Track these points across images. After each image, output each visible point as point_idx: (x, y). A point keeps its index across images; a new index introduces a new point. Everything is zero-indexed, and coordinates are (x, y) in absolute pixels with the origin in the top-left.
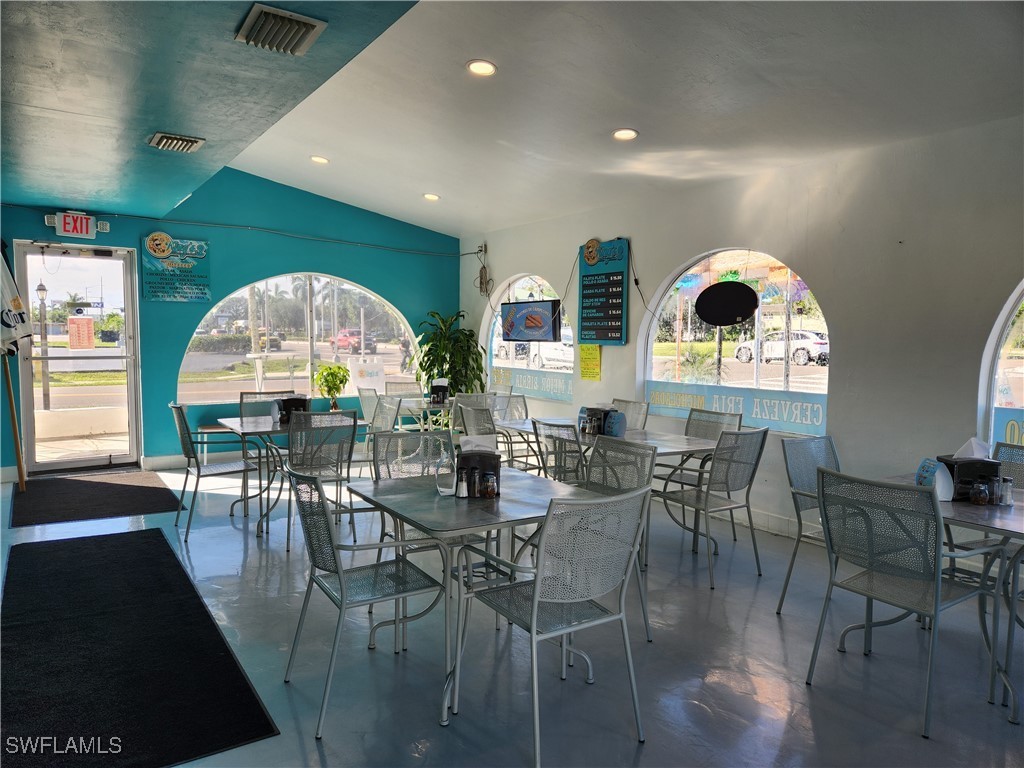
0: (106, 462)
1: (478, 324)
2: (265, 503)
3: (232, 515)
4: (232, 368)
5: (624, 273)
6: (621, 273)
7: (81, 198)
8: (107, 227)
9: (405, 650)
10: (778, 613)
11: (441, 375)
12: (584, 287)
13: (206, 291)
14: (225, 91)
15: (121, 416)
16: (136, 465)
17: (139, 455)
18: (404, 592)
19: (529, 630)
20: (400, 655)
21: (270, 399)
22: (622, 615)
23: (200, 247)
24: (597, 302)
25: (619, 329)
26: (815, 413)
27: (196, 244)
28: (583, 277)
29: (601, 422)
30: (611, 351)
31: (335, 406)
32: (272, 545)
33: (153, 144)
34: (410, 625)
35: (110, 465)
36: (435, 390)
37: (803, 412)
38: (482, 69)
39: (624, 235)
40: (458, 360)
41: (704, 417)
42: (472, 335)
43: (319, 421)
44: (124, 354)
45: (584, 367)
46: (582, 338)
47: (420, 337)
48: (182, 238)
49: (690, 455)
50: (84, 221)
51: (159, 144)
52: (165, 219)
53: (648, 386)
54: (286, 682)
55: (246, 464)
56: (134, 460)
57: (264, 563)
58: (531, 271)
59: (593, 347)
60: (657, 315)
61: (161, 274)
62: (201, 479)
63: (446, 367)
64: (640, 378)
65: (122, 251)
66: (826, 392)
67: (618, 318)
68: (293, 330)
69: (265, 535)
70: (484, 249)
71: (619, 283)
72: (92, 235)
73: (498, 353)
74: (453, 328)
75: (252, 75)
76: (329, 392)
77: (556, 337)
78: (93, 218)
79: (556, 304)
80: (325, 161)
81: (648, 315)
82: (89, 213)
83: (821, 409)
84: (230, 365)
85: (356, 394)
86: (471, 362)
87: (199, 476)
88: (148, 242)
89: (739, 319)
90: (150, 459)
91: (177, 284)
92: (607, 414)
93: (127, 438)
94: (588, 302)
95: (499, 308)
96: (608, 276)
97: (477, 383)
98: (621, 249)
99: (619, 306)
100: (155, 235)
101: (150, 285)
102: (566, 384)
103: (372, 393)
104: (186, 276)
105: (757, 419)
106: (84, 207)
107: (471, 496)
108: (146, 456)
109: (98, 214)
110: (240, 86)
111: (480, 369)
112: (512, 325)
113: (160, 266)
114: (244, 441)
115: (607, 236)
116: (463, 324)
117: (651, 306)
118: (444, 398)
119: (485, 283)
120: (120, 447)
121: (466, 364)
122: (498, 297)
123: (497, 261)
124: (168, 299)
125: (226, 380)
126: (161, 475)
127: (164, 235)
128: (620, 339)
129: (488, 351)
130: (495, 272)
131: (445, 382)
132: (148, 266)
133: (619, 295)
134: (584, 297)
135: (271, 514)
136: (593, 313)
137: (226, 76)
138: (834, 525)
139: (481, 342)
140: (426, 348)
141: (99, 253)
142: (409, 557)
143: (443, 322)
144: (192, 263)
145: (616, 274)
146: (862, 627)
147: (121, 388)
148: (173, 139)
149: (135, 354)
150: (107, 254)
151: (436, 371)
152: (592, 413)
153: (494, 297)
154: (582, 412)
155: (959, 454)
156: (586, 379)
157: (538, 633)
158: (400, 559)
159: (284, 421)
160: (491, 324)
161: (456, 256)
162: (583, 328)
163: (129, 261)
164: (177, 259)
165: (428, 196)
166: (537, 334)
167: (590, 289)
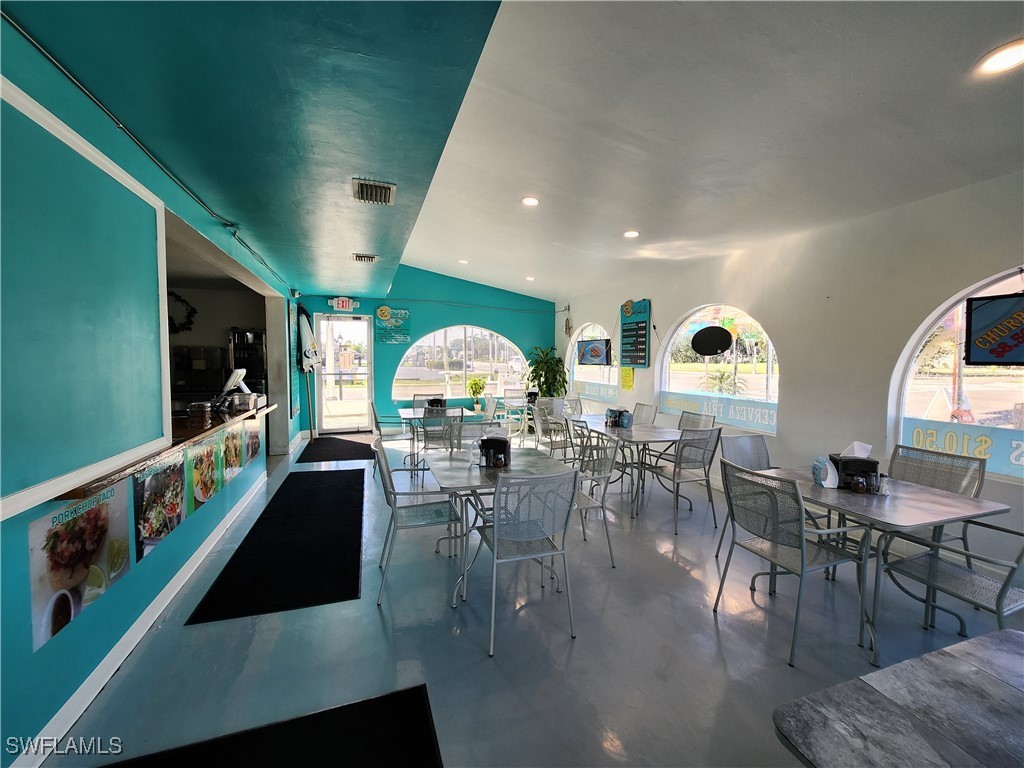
0: (356, 430)
1: (564, 354)
5: (647, 322)
6: (645, 322)
8: (358, 305)
9: (456, 556)
10: (717, 557)
12: (624, 331)
13: (409, 337)
16: (371, 432)
20: (452, 558)
21: (424, 398)
22: (564, 551)
23: (406, 314)
24: (631, 340)
25: (644, 358)
26: (770, 417)
27: (403, 312)
28: (623, 324)
29: (618, 418)
30: (639, 371)
35: (358, 432)
36: (531, 394)
37: (763, 415)
38: (531, 202)
39: (648, 298)
40: (550, 376)
41: (692, 417)
42: (560, 361)
43: (452, 412)
44: (367, 372)
45: (624, 382)
46: (623, 364)
47: (529, 362)
48: (396, 309)
50: (347, 302)
51: (356, 260)
52: (387, 299)
53: (663, 395)
54: (380, 567)
56: (369, 429)
58: (595, 320)
59: (628, 369)
60: (669, 349)
61: (384, 329)
63: (542, 379)
64: (657, 388)
65: (366, 317)
66: (777, 403)
67: (644, 350)
70: (568, 308)
71: (644, 328)
72: (351, 310)
73: (578, 374)
74: (549, 357)
76: (474, 394)
77: (608, 362)
78: (351, 301)
79: (608, 342)
80: (466, 262)
81: (663, 349)
82: (349, 298)
83: (774, 413)
85: (488, 396)
86: (558, 377)
88: (378, 312)
89: (719, 351)
91: (393, 334)
92: (621, 413)
93: (367, 417)
94: (626, 340)
95: (576, 345)
96: (637, 323)
97: (562, 390)
98: (646, 306)
99: (644, 343)
100: (382, 308)
101: (380, 335)
102: (614, 392)
104: (398, 330)
106: (347, 295)
107: (487, 466)
109: (353, 298)
111: (565, 381)
112: (584, 355)
113: (384, 324)
115: (636, 299)
116: (556, 354)
117: (665, 343)
118: (536, 399)
119: (569, 329)
120: (365, 422)
121: (556, 378)
122: (575, 337)
123: (574, 316)
124: (388, 343)
125: (401, 387)
127: (387, 308)
128: (644, 364)
129: (571, 371)
130: (574, 323)
131: (537, 390)
132: (379, 325)
133: (644, 336)
134: (624, 337)
136: (629, 347)
139: (566, 365)
140: (532, 369)
141: (355, 318)
143: (543, 353)
144: (401, 322)
145: (643, 322)
146: (767, 574)
147: (365, 390)
149: (372, 372)
150: (359, 319)
152: (612, 412)
153: (573, 337)
154: (607, 412)
155: (845, 453)
156: (624, 390)
161: (553, 313)
162: (623, 357)
163: (369, 321)
164: (393, 320)
165: (528, 279)
166: (597, 360)
167: (627, 332)
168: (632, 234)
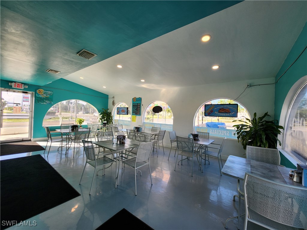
0: (22, 140)
1: (112, 111)
2: (67, 148)
3: (58, 150)
4: (51, 119)
6: (140, 103)
7: (21, 80)
8: (27, 87)
9: (104, 175)
11: (104, 121)
12: (133, 105)
13: (52, 102)
14: (69, 63)
15: (27, 129)
16: (30, 140)
17: (31, 138)
18: (105, 164)
19: (134, 168)
20: (104, 176)
22: (149, 163)
23: (51, 93)
24: (135, 108)
25: (139, 113)
26: (171, 128)
27: (50, 92)
28: (133, 104)
29: (138, 129)
30: (138, 117)
31: (81, 127)
32: (69, 156)
33: (47, 71)
34: (106, 169)
35: (23, 141)
36: (104, 123)
37: (169, 127)
38: (120, 66)
39: (141, 97)
40: (108, 118)
41: (154, 128)
42: (110, 113)
44: (29, 115)
45: (133, 120)
46: (133, 115)
47: (100, 113)
48: (46, 91)
49: (153, 135)
50: (21, 85)
51: (48, 71)
52: (43, 86)
53: (144, 123)
54: (80, 184)
55: (62, 139)
56: (30, 139)
57: (67, 160)
58: (123, 102)
60: (146, 111)
61: (41, 98)
62: (52, 143)
63: (105, 119)
64: (143, 121)
65: (31, 92)
66: (173, 124)
67: (139, 111)
68: (65, 111)
69: (67, 154)
70: (114, 97)
71: (140, 105)
72: (23, 88)
73: (116, 117)
74: (107, 112)
75: (77, 61)
76: (80, 124)
77: (127, 114)
78: (23, 85)
79: (127, 108)
80: (83, 78)
81: (144, 111)
82: (22, 83)
83: (172, 127)
84: (50, 118)
85: (87, 124)
86: (110, 118)
87: (52, 142)
88: (38, 91)
89: (159, 112)
90: (34, 139)
91: (45, 100)
92: (139, 128)
93: (28, 134)
94: (134, 108)
95: (116, 108)
96: (137, 104)
97: (111, 122)
98: (140, 99)
99: (139, 109)
100: (40, 89)
101: (38, 100)
102: (129, 123)
103: (91, 124)
104: (47, 99)
105: (163, 129)
106: (21, 82)
107: (120, 143)
108: (33, 138)
109: (25, 84)
110: (73, 63)
111: (112, 120)
112: (119, 112)
113: (40, 96)
114: (62, 134)
115: (137, 97)
116: (108, 111)
117: (145, 109)
118: (106, 125)
119: (114, 104)
120: (26, 136)
121: (109, 119)
123: (116, 100)
124: (42, 103)
125: (50, 121)
126: (37, 142)
127: (42, 90)
128: (139, 115)
129: (114, 116)
130: (115, 102)
131: (106, 122)
132: (37, 96)
133: (139, 107)
134: (133, 107)
135: (69, 149)
136: (135, 110)
137: (71, 61)
138: (178, 145)
139: (112, 114)
140: (101, 115)
141: (24, 92)
142: (106, 156)
143: (105, 110)
144: (48, 96)
146: (181, 161)
147: (27, 123)
148: (53, 71)
149: (32, 115)
150: (27, 93)
151: (103, 120)
152: (136, 128)
153: (115, 106)
154: (134, 127)
155: (194, 133)
156: (133, 122)
157: (136, 168)
158: (104, 157)
159: (73, 130)
160: (114, 111)
161: (108, 98)
162: (133, 113)
163: (32, 94)
164: (45, 95)
165: (104, 87)
166: (124, 113)
167: (134, 106)
168: (143, 81)
